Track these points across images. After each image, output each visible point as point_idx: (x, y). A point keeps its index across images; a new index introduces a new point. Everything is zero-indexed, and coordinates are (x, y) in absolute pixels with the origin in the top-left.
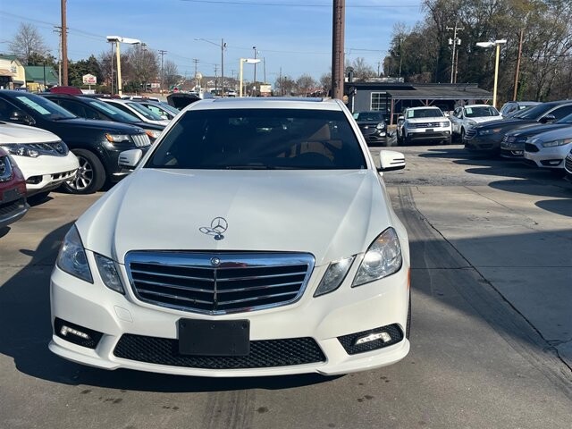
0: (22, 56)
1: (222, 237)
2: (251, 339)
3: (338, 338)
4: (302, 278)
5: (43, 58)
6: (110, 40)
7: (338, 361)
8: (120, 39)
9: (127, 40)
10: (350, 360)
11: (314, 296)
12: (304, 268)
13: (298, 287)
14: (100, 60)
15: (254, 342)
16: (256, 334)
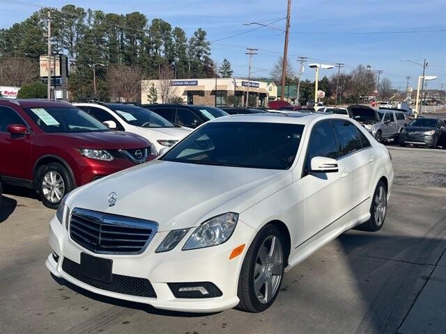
0: (278, 79)
1: (114, 205)
2: (113, 272)
3: (169, 284)
4: (147, 238)
5: (291, 80)
6: (311, 67)
7: (165, 299)
8: (318, 65)
9: (323, 66)
10: (174, 301)
11: (156, 252)
12: (149, 231)
13: (143, 244)
14: (330, 80)
15: (114, 275)
16: (115, 270)
